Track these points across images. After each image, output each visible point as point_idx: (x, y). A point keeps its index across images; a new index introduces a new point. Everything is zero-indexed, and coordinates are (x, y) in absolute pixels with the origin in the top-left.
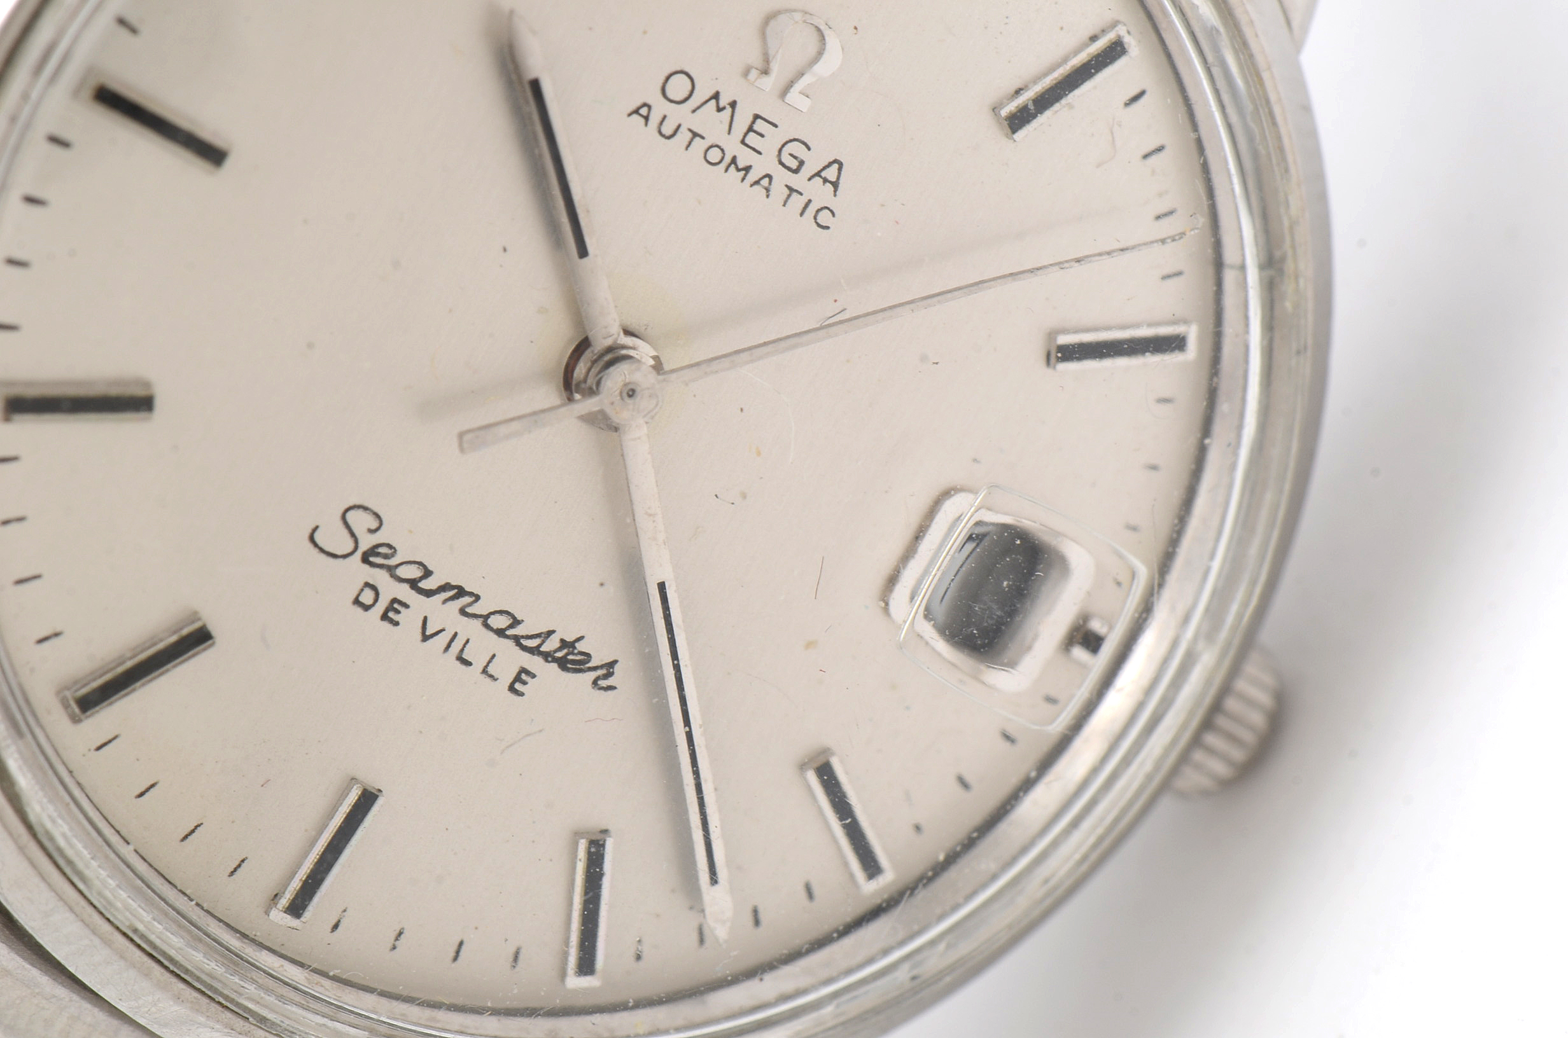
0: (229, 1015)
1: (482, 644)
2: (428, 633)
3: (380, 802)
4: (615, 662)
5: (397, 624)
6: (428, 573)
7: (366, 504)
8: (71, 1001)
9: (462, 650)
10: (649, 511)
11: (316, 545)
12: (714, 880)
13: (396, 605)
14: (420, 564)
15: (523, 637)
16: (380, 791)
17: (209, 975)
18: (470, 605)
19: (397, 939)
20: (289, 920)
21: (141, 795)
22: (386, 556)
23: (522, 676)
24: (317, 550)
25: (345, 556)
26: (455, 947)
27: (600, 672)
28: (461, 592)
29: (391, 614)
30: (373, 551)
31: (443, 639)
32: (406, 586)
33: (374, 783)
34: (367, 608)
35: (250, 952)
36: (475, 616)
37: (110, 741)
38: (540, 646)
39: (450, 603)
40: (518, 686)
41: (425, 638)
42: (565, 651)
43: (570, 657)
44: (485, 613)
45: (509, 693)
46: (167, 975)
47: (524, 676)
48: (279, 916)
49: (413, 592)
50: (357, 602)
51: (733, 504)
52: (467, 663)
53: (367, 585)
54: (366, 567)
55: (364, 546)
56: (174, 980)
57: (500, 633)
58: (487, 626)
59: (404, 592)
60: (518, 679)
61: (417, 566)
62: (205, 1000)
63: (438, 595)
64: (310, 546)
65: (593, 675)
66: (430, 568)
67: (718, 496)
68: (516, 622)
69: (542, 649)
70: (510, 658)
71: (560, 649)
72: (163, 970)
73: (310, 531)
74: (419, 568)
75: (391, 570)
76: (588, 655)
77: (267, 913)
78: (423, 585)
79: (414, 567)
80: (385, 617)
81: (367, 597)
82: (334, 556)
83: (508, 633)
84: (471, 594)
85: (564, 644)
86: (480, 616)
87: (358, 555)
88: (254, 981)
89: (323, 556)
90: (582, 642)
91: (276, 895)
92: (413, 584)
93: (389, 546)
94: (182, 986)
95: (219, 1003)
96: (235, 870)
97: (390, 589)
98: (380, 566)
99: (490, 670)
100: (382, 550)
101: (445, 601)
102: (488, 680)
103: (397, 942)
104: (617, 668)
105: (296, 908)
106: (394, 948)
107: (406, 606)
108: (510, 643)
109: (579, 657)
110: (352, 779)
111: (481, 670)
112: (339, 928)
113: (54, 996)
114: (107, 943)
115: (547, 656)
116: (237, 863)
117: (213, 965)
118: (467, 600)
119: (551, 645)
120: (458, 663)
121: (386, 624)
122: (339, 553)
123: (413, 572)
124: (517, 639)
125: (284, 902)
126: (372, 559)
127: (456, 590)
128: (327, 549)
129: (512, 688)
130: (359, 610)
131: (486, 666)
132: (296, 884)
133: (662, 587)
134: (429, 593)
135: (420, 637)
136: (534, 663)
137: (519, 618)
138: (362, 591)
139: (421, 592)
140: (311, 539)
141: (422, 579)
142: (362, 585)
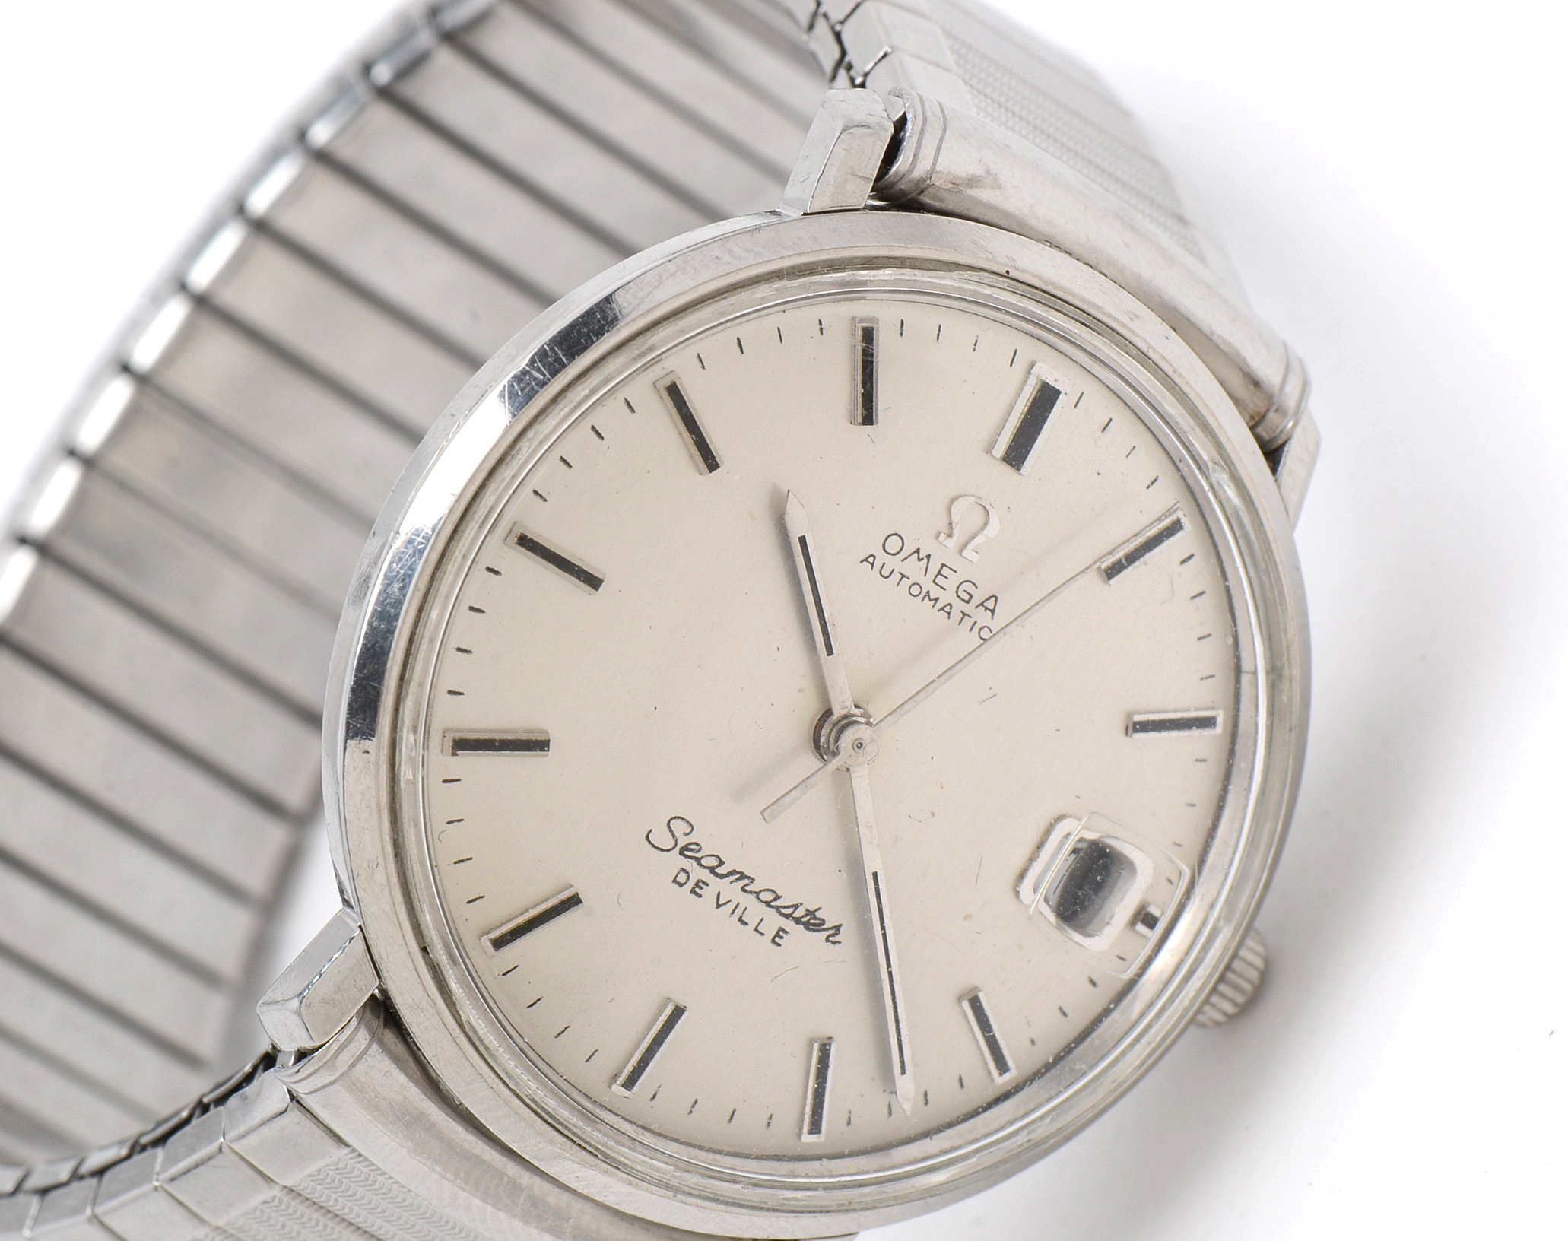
0: (584, 1153)
1: (755, 910)
2: (720, 903)
3: (686, 1014)
4: (840, 926)
5: (700, 896)
6: (721, 863)
7: (683, 816)
8: (477, 1143)
9: (741, 917)
10: (867, 824)
11: (650, 842)
12: (903, 1072)
13: (700, 884)
14: (717, 856)
15: (781, 907)
16: (685, 1007)
17: (574, 1125)
18: (747, 885)
19: (693, 1107)
20: (624, 1092)
21: (531, 1005)
22: (696, 851)
23: (780, 933)
24: (651, 846)
25: (668, 850)
26: (731, 1113)
27: (831, 932)
28: (743, 876)
29: (697, 890)
30: (685, 848)
31: (730, 907)
32: (707, 871)
33: (682, 1003)
34: (681, 885)
35: (598, 1111)
36: (751, 892)
37: (512, 969)
38: (793, 913)
39: (734, 884)
40: (777, 939)
41: (718, 906)
42: (808, 917)
43: (812, 921)
44: (758, 890)
45: (771, 944)
46: (546, 1125)
47: (781, 934)
48: (617, 1089)
49: (712, 875)
50: (674, 881)
51: (921, 821)
52: (746, 924)
53: (682, 869)
54: (682, 857)
55: (680, 845)
56: (550, 1129)
57: (768, 904)
58: (758, 897)
59: (706, 875)
60: (777, 935)
61: (715, 858)
62: (570, 1143)
63: (727, 878)
65: (826, 934)
66: (723, 860)
67: (911, 816)
68: (777, 898)
69: (794, 915)
70: (773, 921)
71: (807, 915)
72: (543, 1122)
75: (698, 860)
76: (823, 920)
77: (610, 1087)
78: (718, 870)
79: (713, 858)
80: (693, 891)
81: (682, 878)
82: (662, 850)
83: (773, 904)
84: (749, 878)
85: (809, 912)
86: (755, 892)
87: (677, 849)
88: (600, 1131)
89: (654, 849)
90: (819, 911)
91: (616, 1075)
92: (712, 870)
93: (697, 844)
94: (555, 1133)
95: (579, 1145)
96: (590, 1057)
97: (698, 873)
98: (691, 858)
99: (759, 928)
100: (692, 847)
101: (731, 882)
102: (758, 935)
103: (693, 1110)
104: (841, 929)
105: (630, 1083)
106: (691, 1112)
107: (707, 884)
108: (773, 911)
109: (817, 922)
110: (669, 998)
111: (754, 928)
112: (656, 1098)
113: (466, 1140)
114: (507, 1103)
115: (798, 921)
116: (592, 1053)
117: (575, 1119)
118: (746, 881)
119: (798, 914)
120: (739, 923)
121: (693, 896)
122: (665, 848)
123: (713, 862)
124: (777, 908)
125: (621, 1079)
126: (686, 853)
127: (739, 875)
128: (657, 845)
129: (773, 941)
130: (677, 886)
131: (757, 926)
132: (629, 1068)
133: (875, 875)
134: (722, 876)
135: (715, 905)
136: (788, 925)
137: (780, 895)
138: (678, 873)
139: (717, 875)
140: (647, 837)
141: (717, 866)
142: (679, 870)
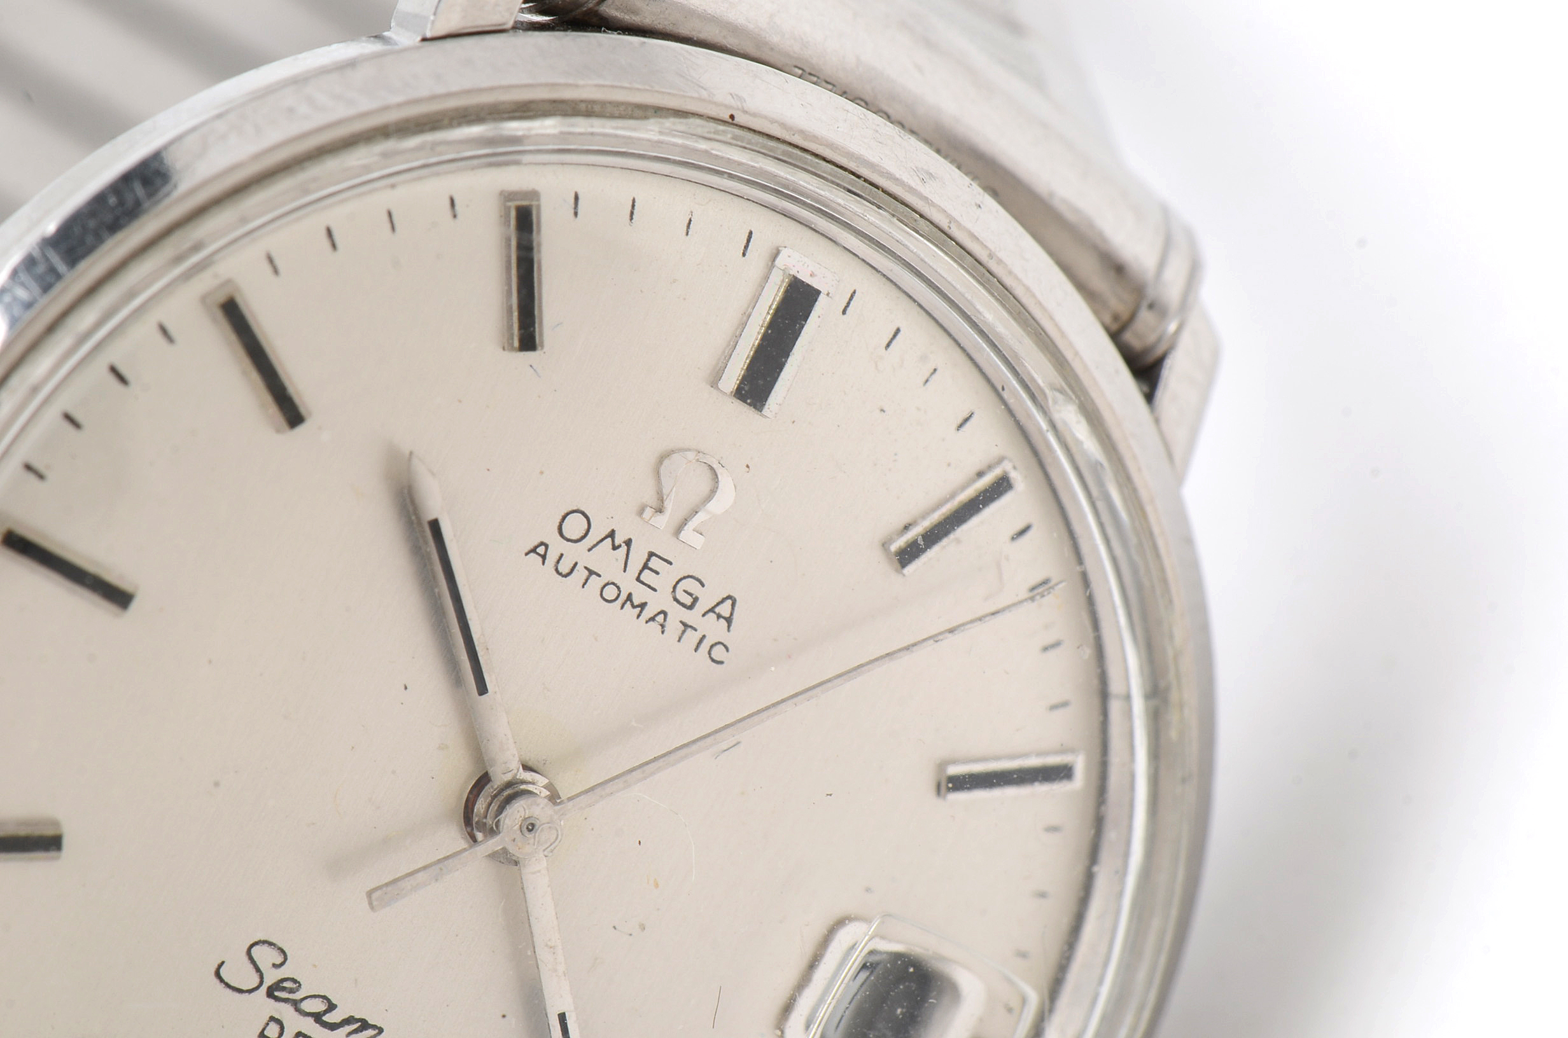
6: (332, 1007)
7: (271, 940)
10: (549, 943)
11: (222, 980)
14: (324, 997)
18: (373, 1037)
22: (291, 991)
24: (223, 985)
25: (250, 991)
28: (365, 1025)
30: (277, 986)
32: (311, 1020)
39: (354, 1036)
49: (317, 1025)
50: (262, 1035)
51: (631, 935)
53: (272, 1019)
54: (272, 1001)
55: (269, 981)
59: (309, 1026)
61: (321, 1000)
63: (342, 1029)
64: (217, 981)
66: (334, 1002)
67: (617, 927)
73: (216, 966)
74: (323, 1001)
75: (296, 1004)
78: (327, 1018)
79: (318, 1001)
81: (273, 1031)
82: (240, 991)
84: (374, 1027)
87: (264, 989)
89: (228, 991)
92: (317, 1017)
93: (294, 981)
97: (295, 1023)
98: (285, 1000)
100: (286, 984)
101: (350, 1034)
118: (371, 1033)
122: (245, 988)
123: (317, 1006)
126: (276, 994)
127: (360, 1023)
128: (232, 984)
133: (562, 1017)
134: (333, 1027)
138: (268, 1024)
139: (325, 1025)
140: (218, 974)
141: (326, 1012)
142: (268, 1019)
